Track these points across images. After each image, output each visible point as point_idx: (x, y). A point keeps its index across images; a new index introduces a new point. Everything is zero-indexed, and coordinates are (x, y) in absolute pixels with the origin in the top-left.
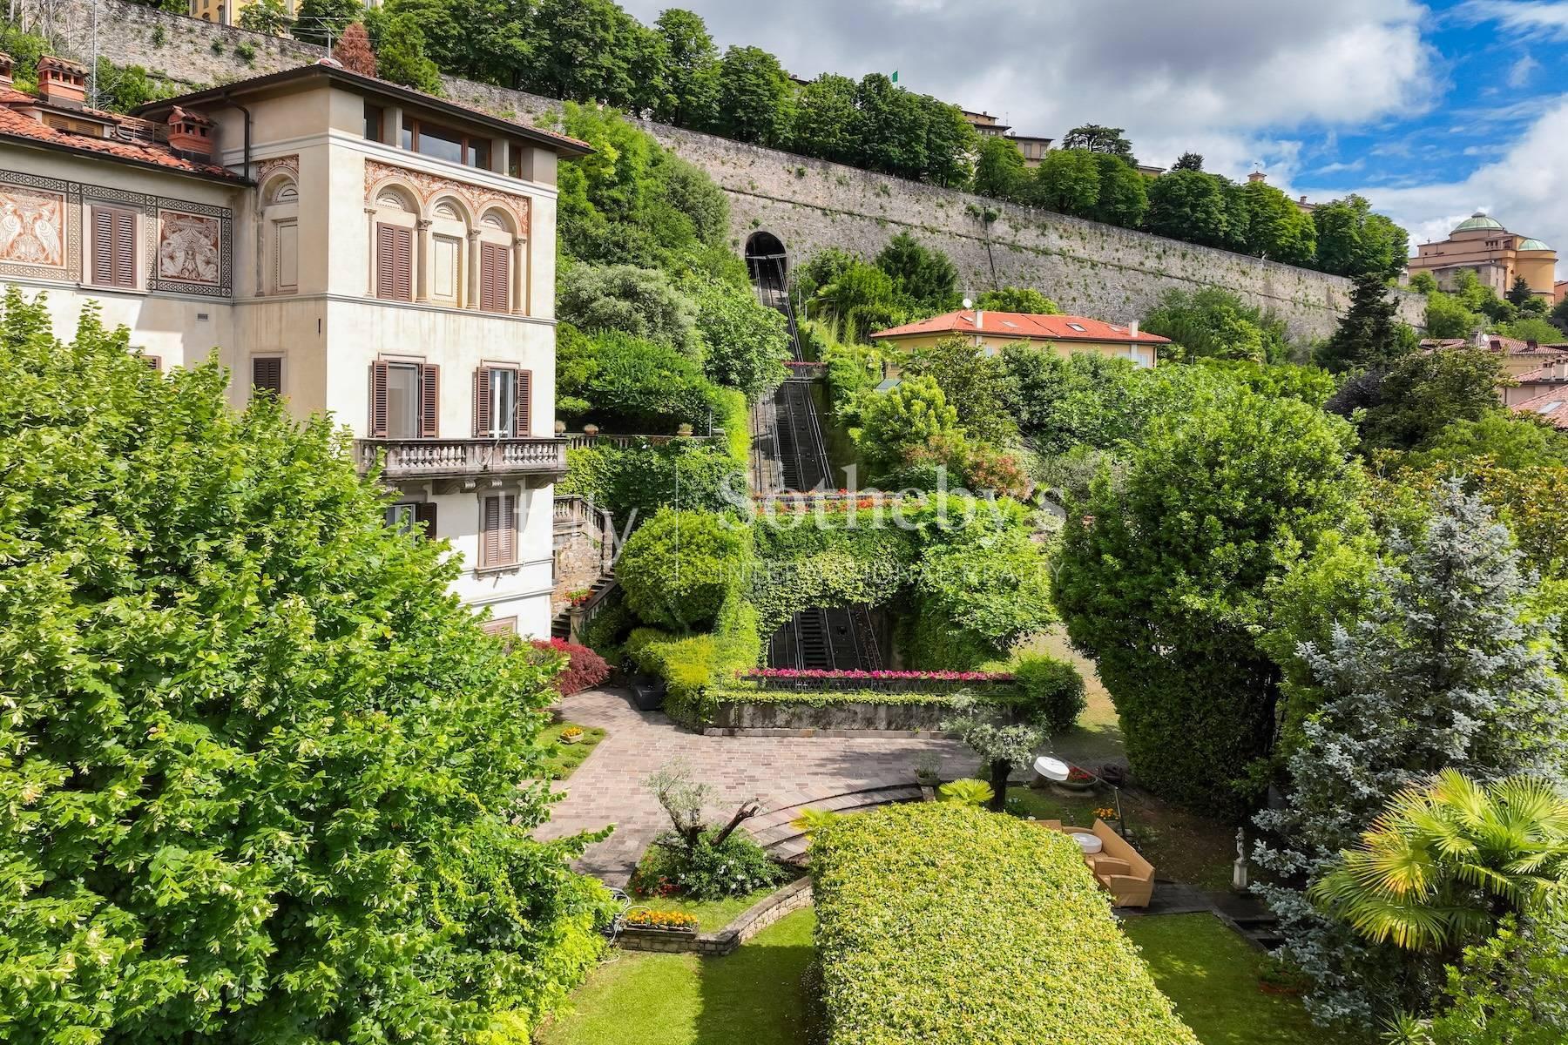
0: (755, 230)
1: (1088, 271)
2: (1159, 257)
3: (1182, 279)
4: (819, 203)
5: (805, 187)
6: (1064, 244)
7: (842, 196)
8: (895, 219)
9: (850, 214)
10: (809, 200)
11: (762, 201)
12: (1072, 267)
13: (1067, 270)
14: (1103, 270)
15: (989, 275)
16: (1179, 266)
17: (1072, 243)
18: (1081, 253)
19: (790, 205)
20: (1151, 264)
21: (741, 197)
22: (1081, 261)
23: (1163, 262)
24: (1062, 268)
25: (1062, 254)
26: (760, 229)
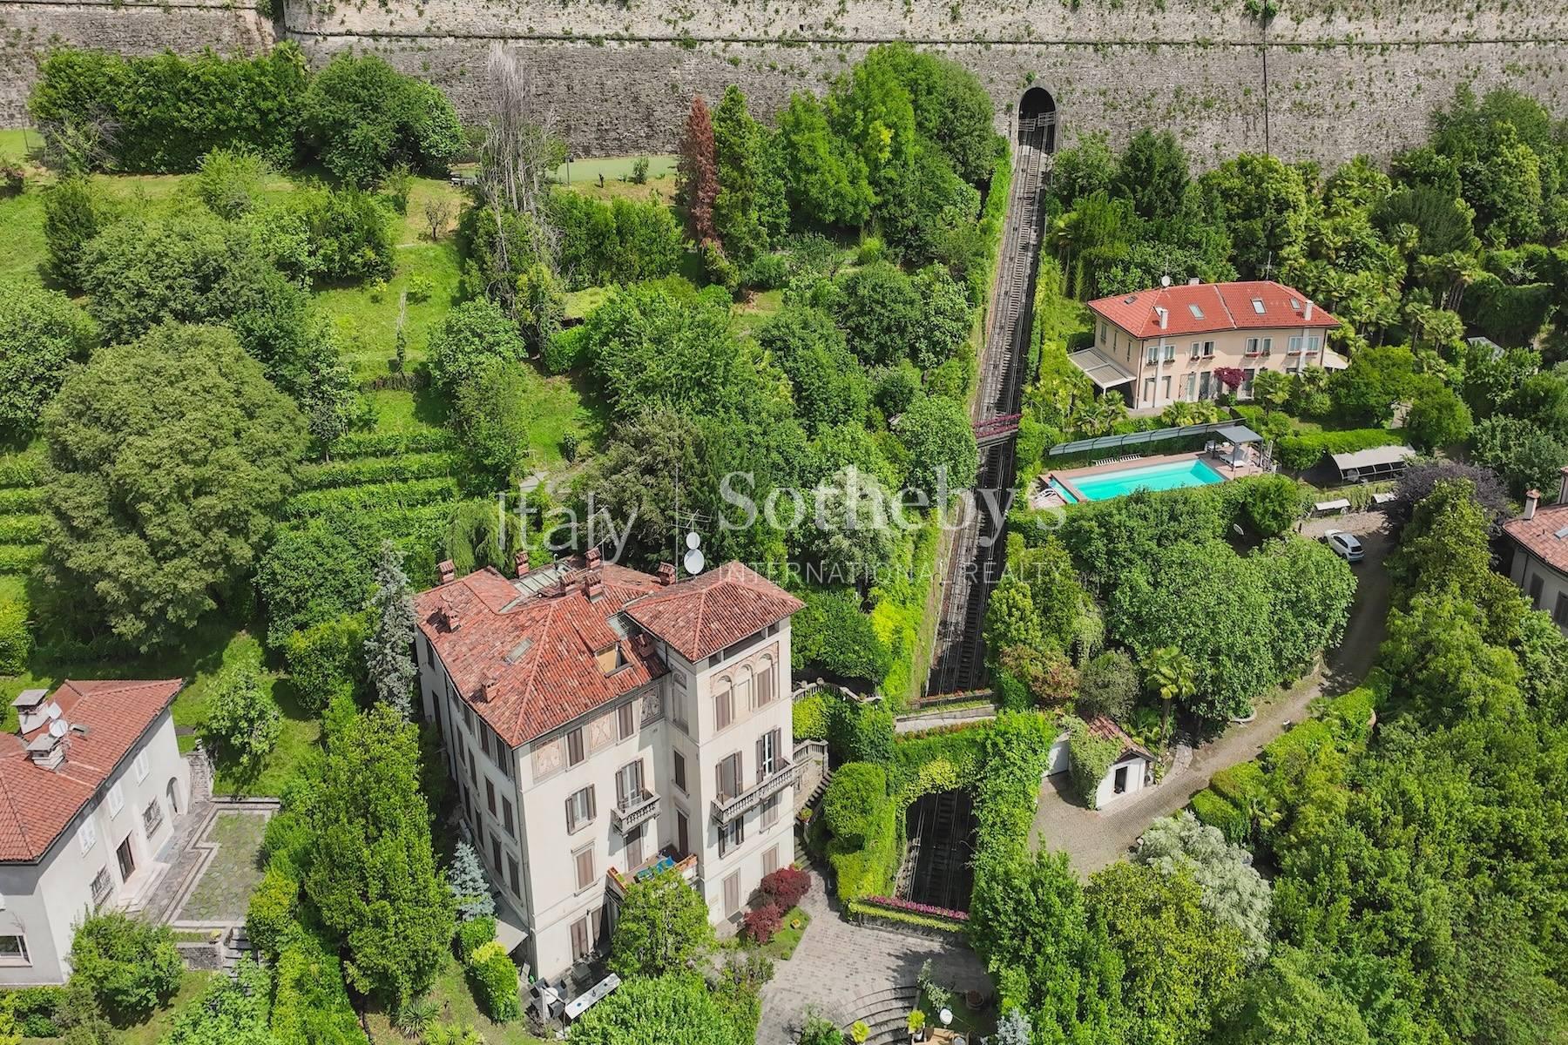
0: (1029, 88)
1: (1376, 59)
2: (1470, 17)
3: (1496, 41)
4: (1092, 37)
5: (1079, 20)
6: (1351, 28)
7: (1115, 22)
8: (1167, 39)
9: (1122, 43)
10: (1082, 36)
11: (1037, 48)
12: (1357, 58)
13: (1349, 63)
14: (1395, 52)
15: (1261, 91)
16: (1495, 23)
17: (1362, 24)
18: (1372, 35)
19: (1063, 47)
20: (1459, 28)
21: (1018, 47)
22: (1368, 46)
23: (1475, 22)
24: (1346, 63)
25: (1348, 42)
26: (1033, 85)
